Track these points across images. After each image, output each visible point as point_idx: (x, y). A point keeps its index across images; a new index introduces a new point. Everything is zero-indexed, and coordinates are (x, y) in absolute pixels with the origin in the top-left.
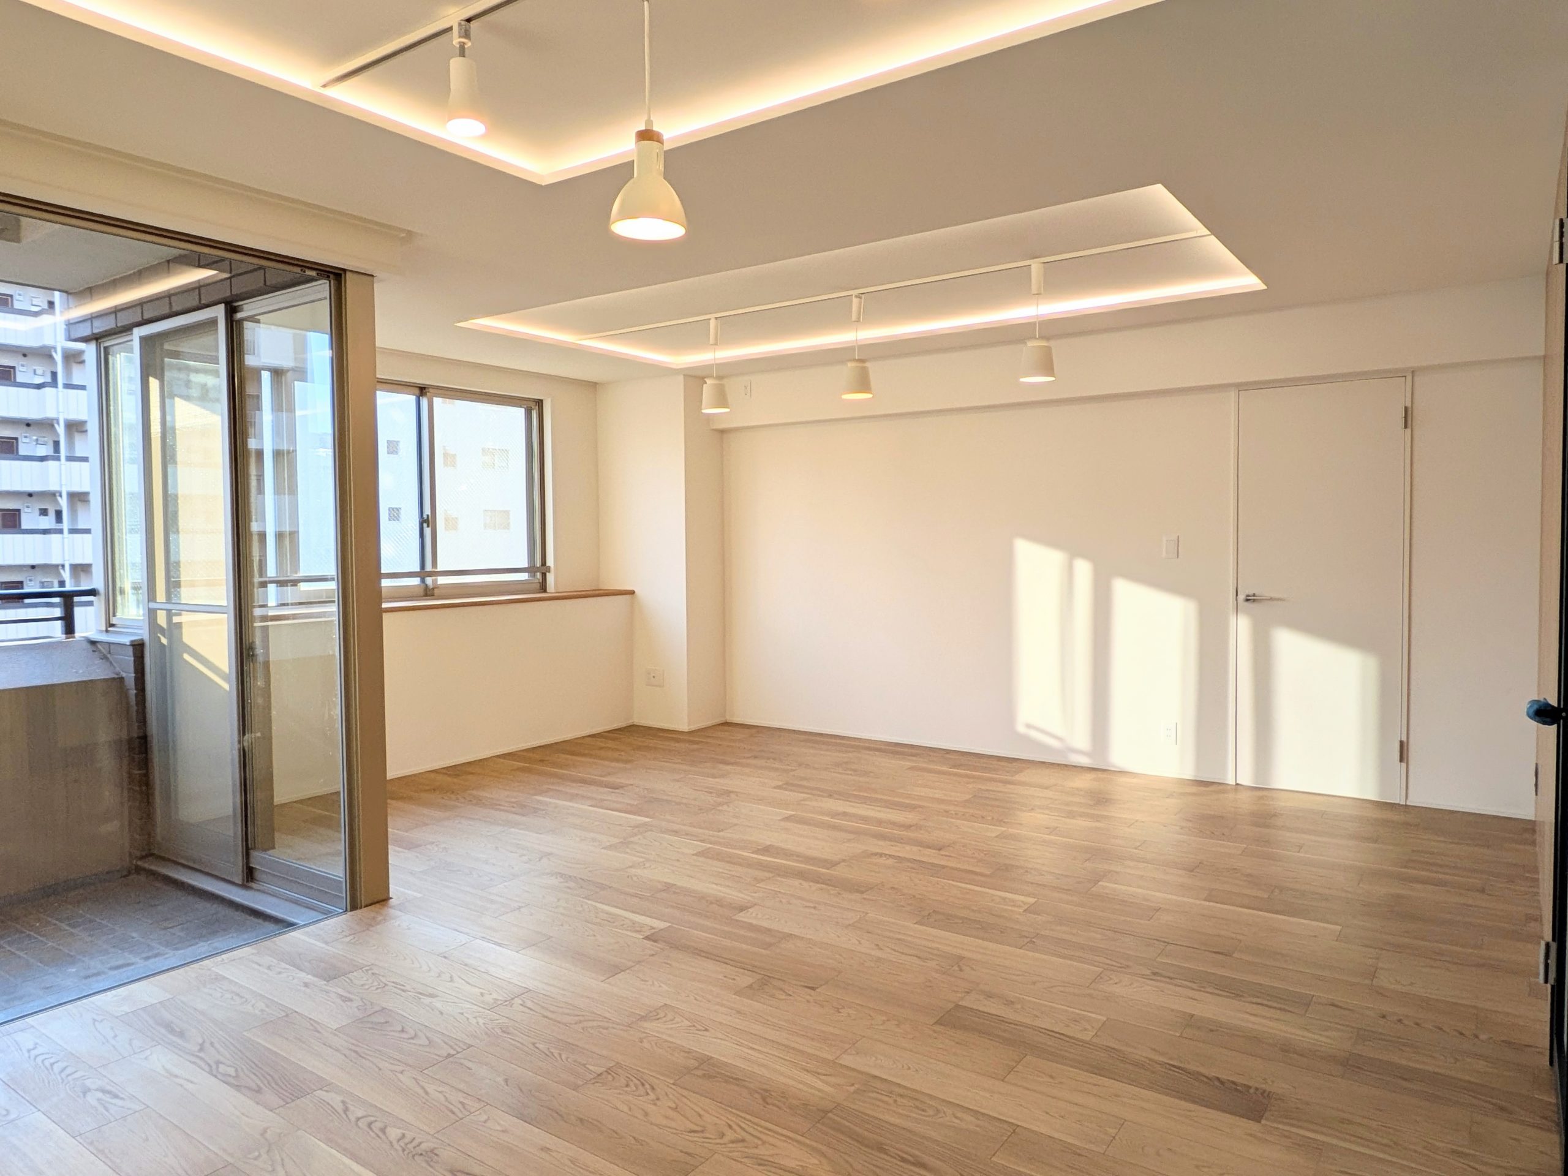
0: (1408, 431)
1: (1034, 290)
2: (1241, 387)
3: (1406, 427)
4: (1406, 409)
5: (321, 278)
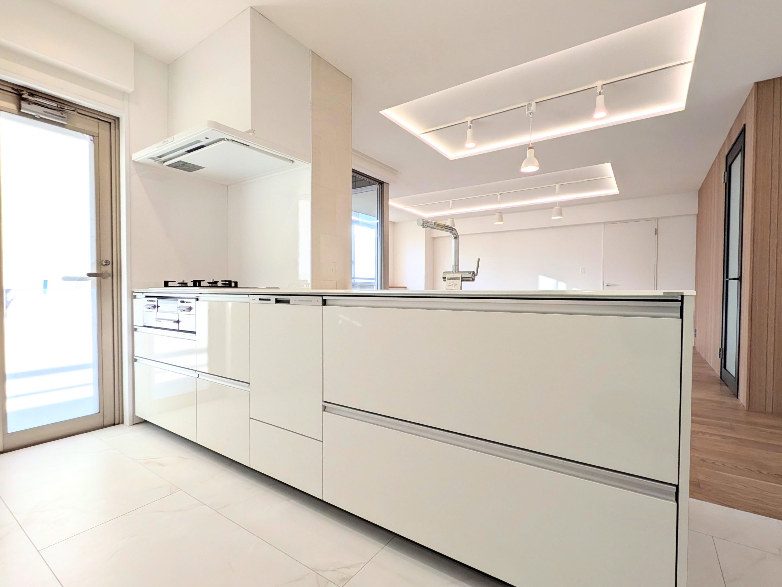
0: (656, 236)
1: (557, 192)
2: (605, 223)
3: (656, 234)
4: (656, 229)
5: (377, 184)
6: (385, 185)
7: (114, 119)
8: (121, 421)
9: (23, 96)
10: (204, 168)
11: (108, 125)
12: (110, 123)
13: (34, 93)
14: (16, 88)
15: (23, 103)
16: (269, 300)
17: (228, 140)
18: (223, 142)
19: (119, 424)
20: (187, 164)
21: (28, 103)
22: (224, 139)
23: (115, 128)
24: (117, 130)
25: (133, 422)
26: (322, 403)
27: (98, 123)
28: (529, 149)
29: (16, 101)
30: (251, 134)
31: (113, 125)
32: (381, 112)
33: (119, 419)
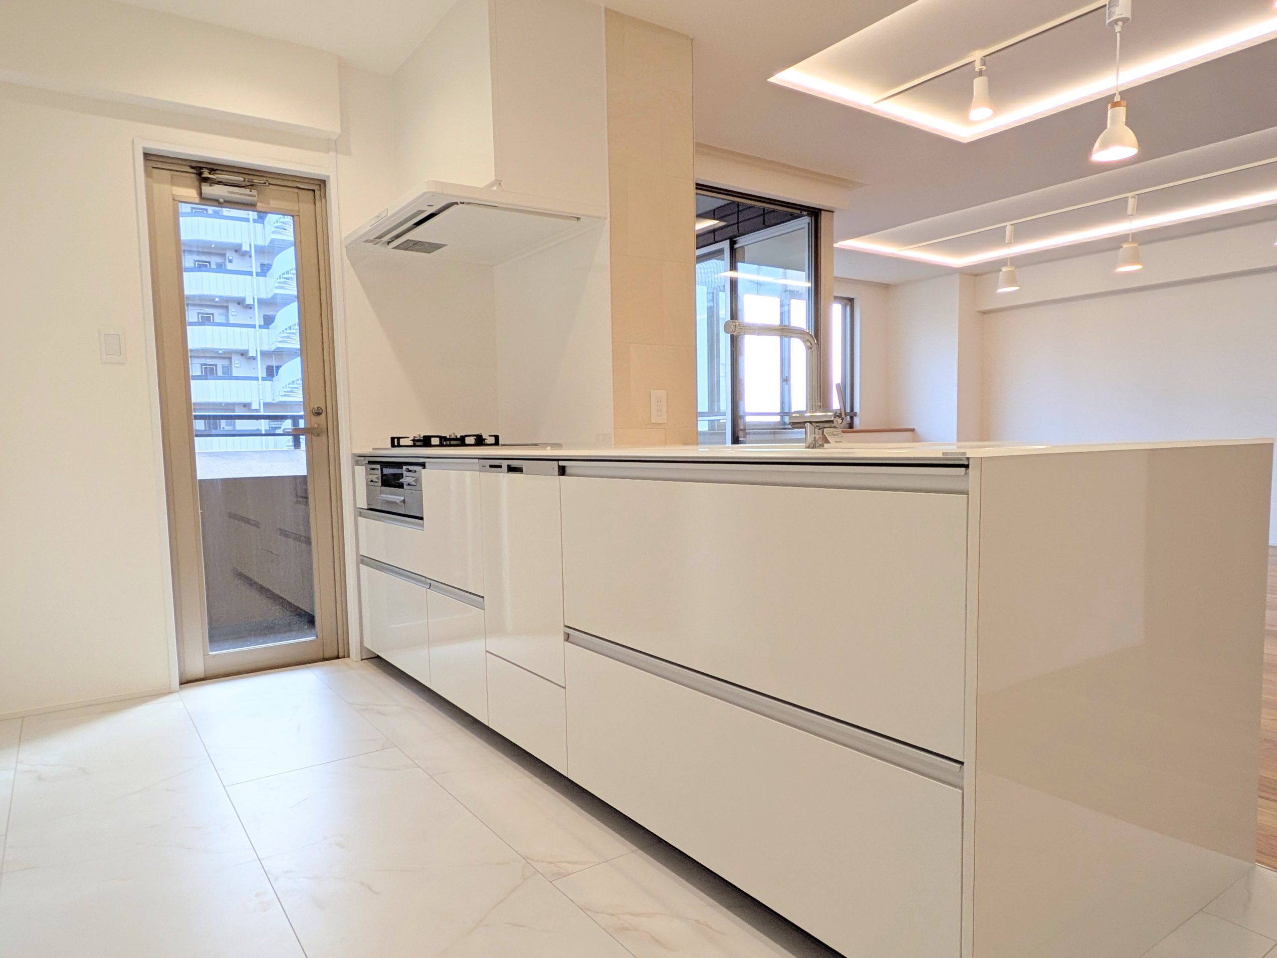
5: (805, 216)
6: (824, 217)
7: (319, 183)
8: (346, 655)
9: (204, 176)
10: (444, 246)
11: (311, 193)
12: (314, 191)
13: (215, 167)
14: (194, 165)
15: (204, 186)
16: (500, 467)
17: (462, 203)
18: (455, 207)
19: (344, 657)
20: (420, 243)
21: (208, 184)
22: (457, 203)
23: (321, 196)
24: (323, 200)
25: (361, 657)
26: (564, 629)
27: (298, 193)
28: (1111, 108)
29: (197, 183)
30: (495, 188)
31: (317, 193)
32: (772, 80)
33: (344, 652)
